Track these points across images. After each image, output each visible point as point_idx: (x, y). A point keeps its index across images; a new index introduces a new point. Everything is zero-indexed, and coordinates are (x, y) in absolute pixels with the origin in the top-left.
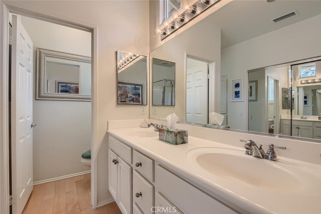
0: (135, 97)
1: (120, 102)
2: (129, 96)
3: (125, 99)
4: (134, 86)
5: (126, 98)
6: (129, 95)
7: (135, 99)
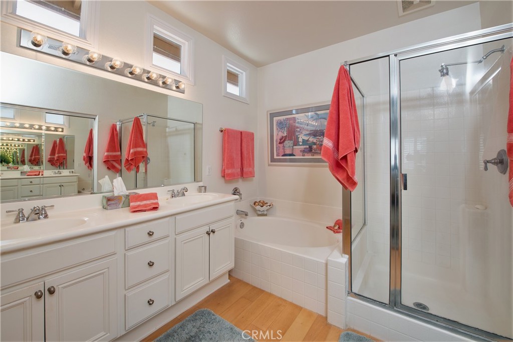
0: (315, 141)
1: (283, 156)
2: (300, 140)
3: (293, 149)
4: (313, 113)
5: (295, 147)
6: (302, 137)
7: (315, 147)
